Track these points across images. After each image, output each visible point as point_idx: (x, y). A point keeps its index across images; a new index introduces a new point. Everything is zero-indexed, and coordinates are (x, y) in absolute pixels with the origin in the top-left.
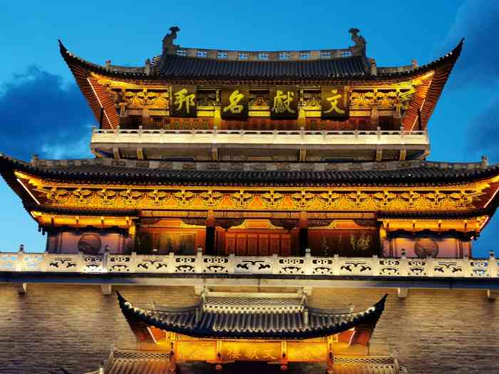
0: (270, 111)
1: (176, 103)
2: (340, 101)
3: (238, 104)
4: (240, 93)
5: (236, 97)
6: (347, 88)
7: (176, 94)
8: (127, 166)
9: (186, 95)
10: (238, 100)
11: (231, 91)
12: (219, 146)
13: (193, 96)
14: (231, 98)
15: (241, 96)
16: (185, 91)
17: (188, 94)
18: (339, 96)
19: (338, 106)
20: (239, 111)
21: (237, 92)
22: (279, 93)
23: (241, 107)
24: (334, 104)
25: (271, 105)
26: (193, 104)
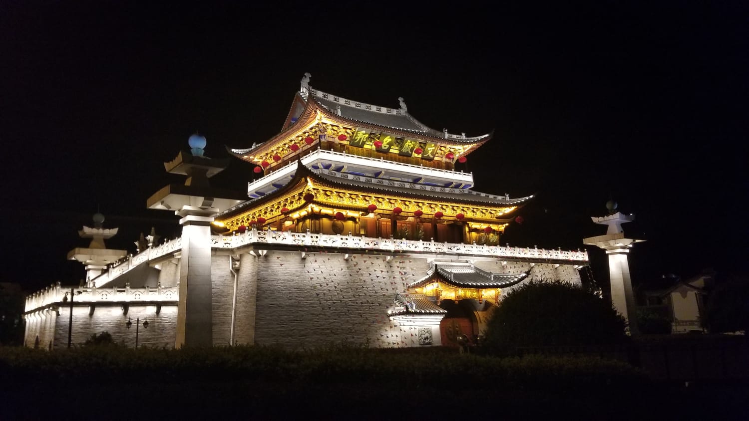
0: (399, 150)
1: (356, 138)
2: (433, 150)
3: (387, 144)
4: (390, 138)
5: (387, 140)
6: (439, 144)
7: (359, 133)
8: (336, 176)
9: (363, 134)
10: (388, 142)
11: (386, 136)
12: (386, 170)
13: (367, 136)
14: (385, 140)
15: (390, 140)
16: (364, 132)
17: (365, 134)
18: (434, 148)
19: (431, 153)
20: (386, 148)
21: (389, 137)
22: (409, 141)
23: (388, 146)
24: (430, 152)
25: (402, 147)
26: (365, 140)
